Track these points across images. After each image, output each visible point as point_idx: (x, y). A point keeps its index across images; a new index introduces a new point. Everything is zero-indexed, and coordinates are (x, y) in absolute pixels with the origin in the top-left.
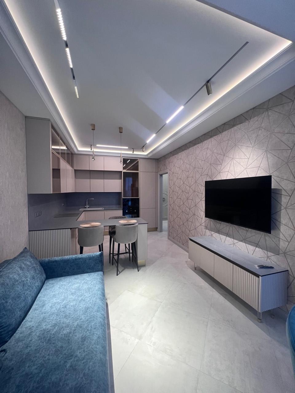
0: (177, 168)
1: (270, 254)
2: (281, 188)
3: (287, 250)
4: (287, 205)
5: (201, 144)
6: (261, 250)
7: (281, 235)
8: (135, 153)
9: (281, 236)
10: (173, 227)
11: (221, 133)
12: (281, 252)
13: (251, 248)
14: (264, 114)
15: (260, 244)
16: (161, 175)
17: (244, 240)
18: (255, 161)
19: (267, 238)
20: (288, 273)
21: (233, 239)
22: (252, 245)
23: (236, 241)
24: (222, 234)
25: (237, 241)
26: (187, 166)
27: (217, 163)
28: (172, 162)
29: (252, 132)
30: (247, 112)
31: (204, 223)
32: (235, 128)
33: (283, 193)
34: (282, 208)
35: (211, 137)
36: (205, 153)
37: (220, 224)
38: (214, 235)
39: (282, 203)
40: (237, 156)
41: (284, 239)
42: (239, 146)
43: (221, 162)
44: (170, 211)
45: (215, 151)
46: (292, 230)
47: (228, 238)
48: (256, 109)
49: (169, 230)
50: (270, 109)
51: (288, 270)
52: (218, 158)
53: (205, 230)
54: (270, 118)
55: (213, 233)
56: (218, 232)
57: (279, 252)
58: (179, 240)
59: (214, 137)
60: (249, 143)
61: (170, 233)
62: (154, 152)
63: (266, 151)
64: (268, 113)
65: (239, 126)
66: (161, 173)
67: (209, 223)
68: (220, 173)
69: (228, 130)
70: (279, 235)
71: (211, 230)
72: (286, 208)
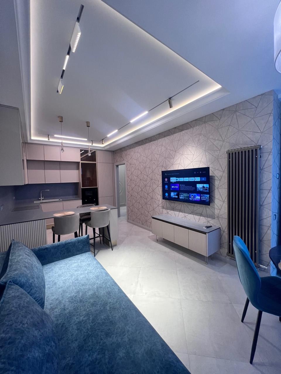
0: (134, 160)
1: (209, 219)
2: (214, 175)
3: (220, 215)
4: (218, 185)
5: (156, 141)
6: (203, 217)
7: (216, 205)
8: (94, 145)
9: (216, 207)
10: (132, 211)
11: (172, 134)
12: (216, 217)
13: (197, 217)
14: (203, 125)
15: (203, 214)
16: (117, 166)
17: (192, 213)
18: (198, 157)
19: (207, 209)
20: (220, 229)
21: (184, 214)
22: (197, 215)
23: (186, 214)
24: (176, 211)
25: (188, 214)
26: (144, 159)
27: (170, 157)
28: (129, 155)
29: (195, 136)
30: (191, 122)
31: (161, 204)
32: (183, 132)
33: (216, 178)
34: (216, 188)
35: (165, 137)
36: (160, 149)
37: (174, 204)
38: (170, 213)
39: (216, 185)
40: (186, 153)
41: (217, 208)
42: (187, 146)
43: (173, 157)
44: (129, 197)
45: (168, 148)
46: (222, 202)
47: (181, 213)
48: (198, 121)
49: (128, 214)
50: (206, 123)
51: (220, 228)
52: (171, 154)
53: (162, 210)
54: (207, 128)
55: (168, 211)
56: (173, 209)
57: (214, 217)
58: (138, 221)
59: (167, 137)
60: (193, 143)
61: (129, 217)
62: (112, 145)
63: (205, 150)
64: (205, 125)
65: (186, 131)
66: (118, 164)
67: (165, 204)
68: (173, 164)
69: (178, 132)
70: (214, 206)
71: (167, 209)
72: (218, 188)
